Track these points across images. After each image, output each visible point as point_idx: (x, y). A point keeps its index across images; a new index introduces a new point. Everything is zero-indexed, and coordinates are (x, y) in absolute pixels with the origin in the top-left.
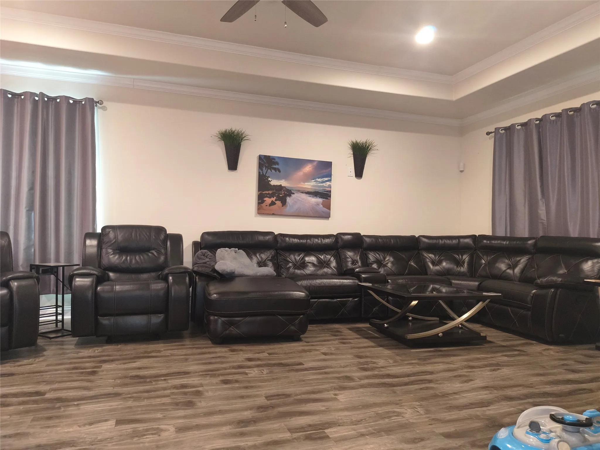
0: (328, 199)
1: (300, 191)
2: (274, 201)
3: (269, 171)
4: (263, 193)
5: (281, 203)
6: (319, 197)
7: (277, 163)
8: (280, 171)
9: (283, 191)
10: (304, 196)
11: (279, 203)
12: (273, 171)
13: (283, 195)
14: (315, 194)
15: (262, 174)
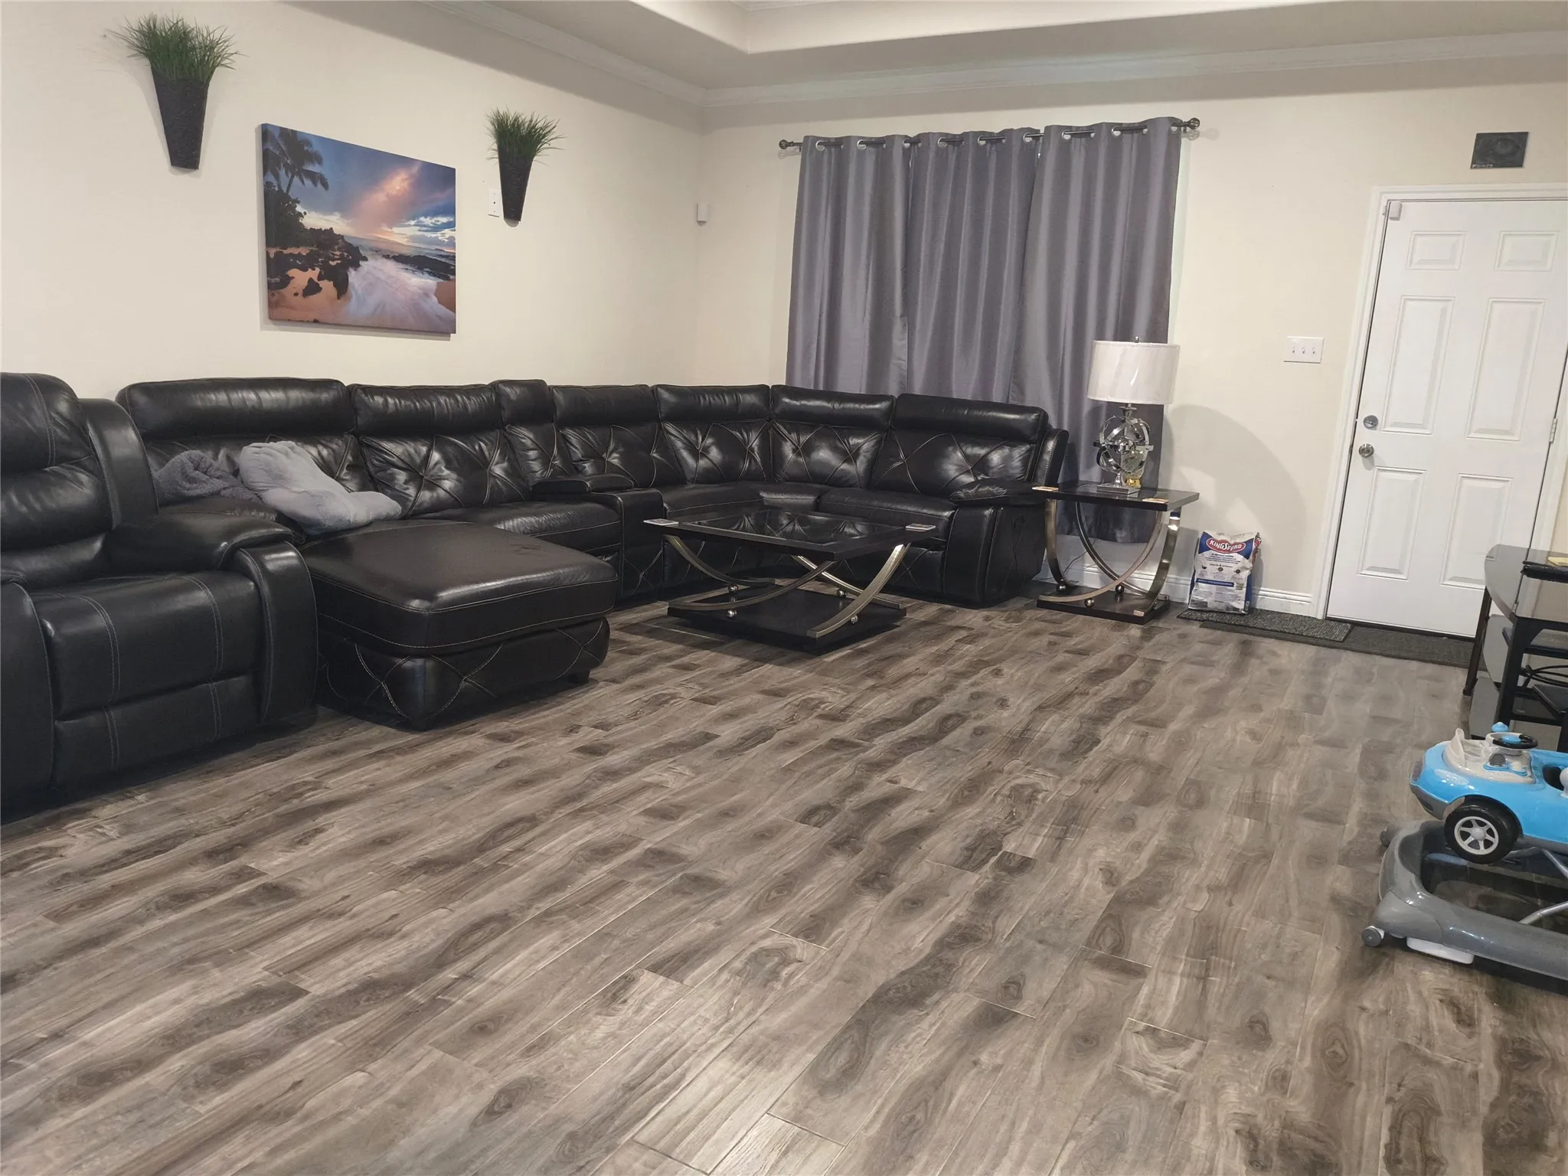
0: (448, 279)
1: (380, 250)
2: (316, 281)
3: (296, 179)
4: (285, 252)
5: (334, 289)
6: (429, 273)
7: (317, 159)
8: (325, 185)
9: (339, 249)
10: (391, 268)
11: (327, 286)
12: (308, 182)
13: (339, 262)
14: (418, 262)
15: (277, 189)
